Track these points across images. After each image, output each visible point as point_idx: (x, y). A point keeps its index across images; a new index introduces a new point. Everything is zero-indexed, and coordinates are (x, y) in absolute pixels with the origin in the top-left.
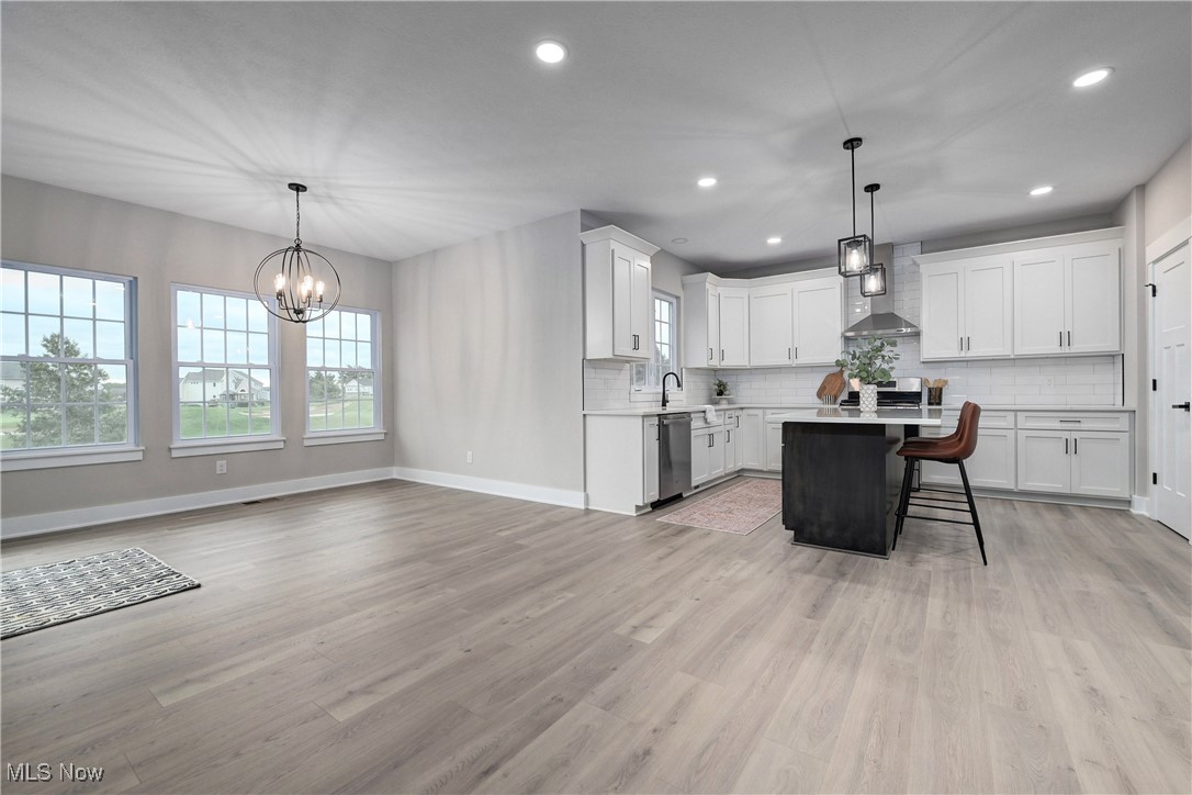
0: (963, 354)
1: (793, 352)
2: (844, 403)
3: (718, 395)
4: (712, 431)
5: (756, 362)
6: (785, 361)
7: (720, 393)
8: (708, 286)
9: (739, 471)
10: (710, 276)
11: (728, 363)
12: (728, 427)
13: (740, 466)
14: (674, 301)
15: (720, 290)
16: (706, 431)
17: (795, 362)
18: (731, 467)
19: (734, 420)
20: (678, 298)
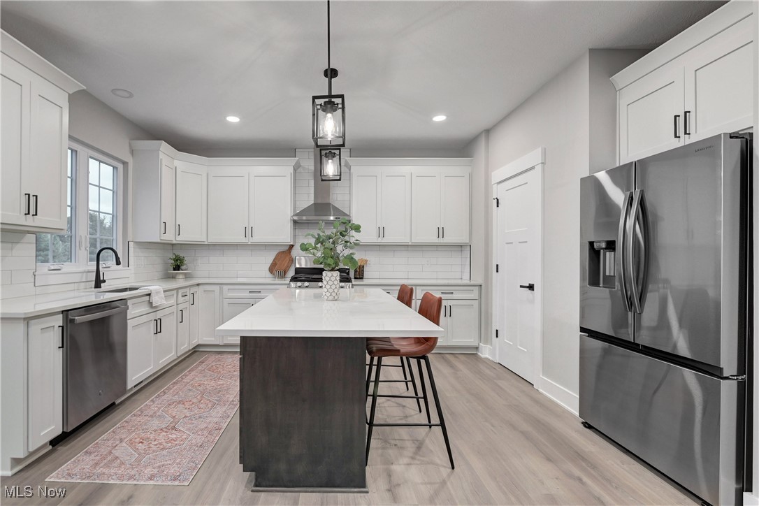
0: (380, 240)
1: (249, 231)
2: (294, 279)
3: (174, 270)
4: (159, 315)
5: (213, 239)
6: (241, 239)
7: (177, 268)
8: (161, 156)
9: (194, 348)
10: (164, 146)
11: (184, 238)
12: (180, 307)
13: (195, 342)
14: (120, 166)
15: (177, 163)
16: (152, 317)
17: (249, 240)
18: (185, 347)
19: (189, 298)
20: (125, 164)
